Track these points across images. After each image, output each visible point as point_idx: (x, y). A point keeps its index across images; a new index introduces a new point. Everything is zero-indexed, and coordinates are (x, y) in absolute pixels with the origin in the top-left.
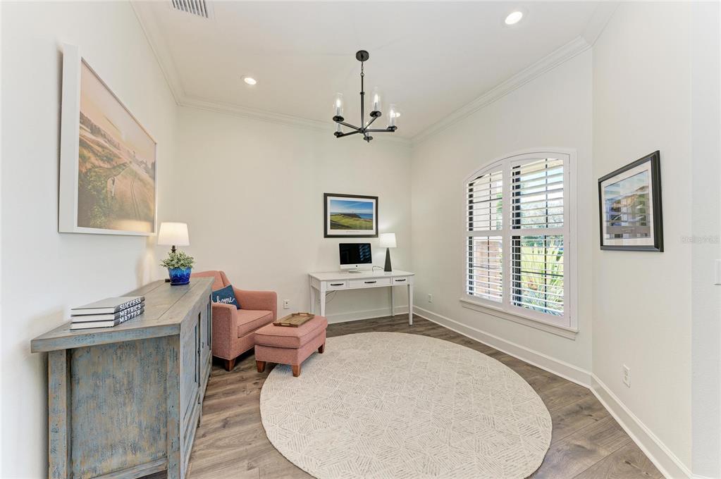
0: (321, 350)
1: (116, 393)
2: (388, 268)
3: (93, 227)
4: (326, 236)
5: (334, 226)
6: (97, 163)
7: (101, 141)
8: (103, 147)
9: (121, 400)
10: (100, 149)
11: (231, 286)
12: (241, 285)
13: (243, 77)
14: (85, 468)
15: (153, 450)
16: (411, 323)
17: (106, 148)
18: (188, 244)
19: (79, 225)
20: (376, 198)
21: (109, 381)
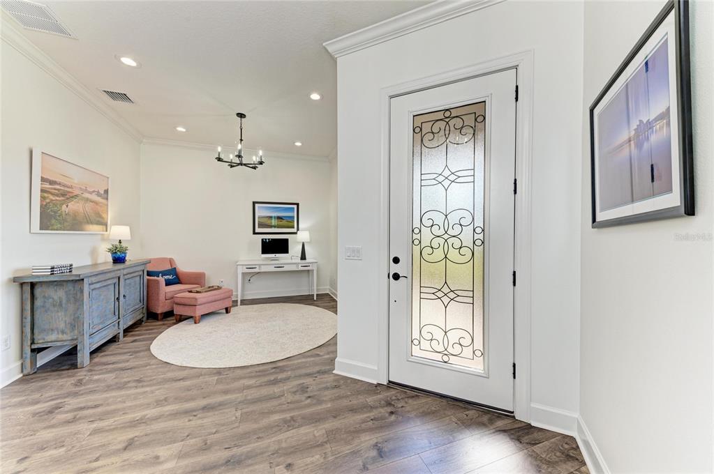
0: (227, 310)
1: (54, 306)
2: (303, 257)
3: (52, 230)
4: (254, 233)
5: (261, 225)
6: (54, 199)
7: (58, 187)
8: (58, 190)
9: (56, 309)
10: (56, 191)
11: (175, 268)
12: (184, 267)
13: (175, 128)
14: (39, 337)
15: (72, 334)
16: (315, 299)
17: (61, 190)
18: (130, 238)
19: (40, 229)
20: (298, 204)
21: (51, 300)
